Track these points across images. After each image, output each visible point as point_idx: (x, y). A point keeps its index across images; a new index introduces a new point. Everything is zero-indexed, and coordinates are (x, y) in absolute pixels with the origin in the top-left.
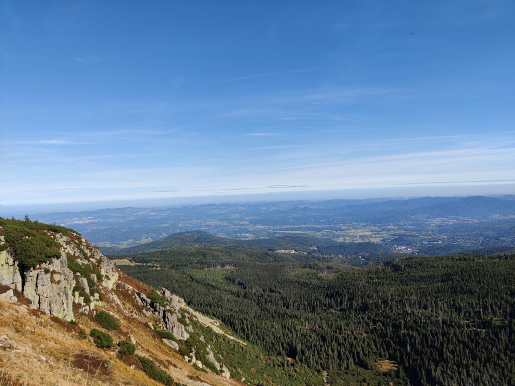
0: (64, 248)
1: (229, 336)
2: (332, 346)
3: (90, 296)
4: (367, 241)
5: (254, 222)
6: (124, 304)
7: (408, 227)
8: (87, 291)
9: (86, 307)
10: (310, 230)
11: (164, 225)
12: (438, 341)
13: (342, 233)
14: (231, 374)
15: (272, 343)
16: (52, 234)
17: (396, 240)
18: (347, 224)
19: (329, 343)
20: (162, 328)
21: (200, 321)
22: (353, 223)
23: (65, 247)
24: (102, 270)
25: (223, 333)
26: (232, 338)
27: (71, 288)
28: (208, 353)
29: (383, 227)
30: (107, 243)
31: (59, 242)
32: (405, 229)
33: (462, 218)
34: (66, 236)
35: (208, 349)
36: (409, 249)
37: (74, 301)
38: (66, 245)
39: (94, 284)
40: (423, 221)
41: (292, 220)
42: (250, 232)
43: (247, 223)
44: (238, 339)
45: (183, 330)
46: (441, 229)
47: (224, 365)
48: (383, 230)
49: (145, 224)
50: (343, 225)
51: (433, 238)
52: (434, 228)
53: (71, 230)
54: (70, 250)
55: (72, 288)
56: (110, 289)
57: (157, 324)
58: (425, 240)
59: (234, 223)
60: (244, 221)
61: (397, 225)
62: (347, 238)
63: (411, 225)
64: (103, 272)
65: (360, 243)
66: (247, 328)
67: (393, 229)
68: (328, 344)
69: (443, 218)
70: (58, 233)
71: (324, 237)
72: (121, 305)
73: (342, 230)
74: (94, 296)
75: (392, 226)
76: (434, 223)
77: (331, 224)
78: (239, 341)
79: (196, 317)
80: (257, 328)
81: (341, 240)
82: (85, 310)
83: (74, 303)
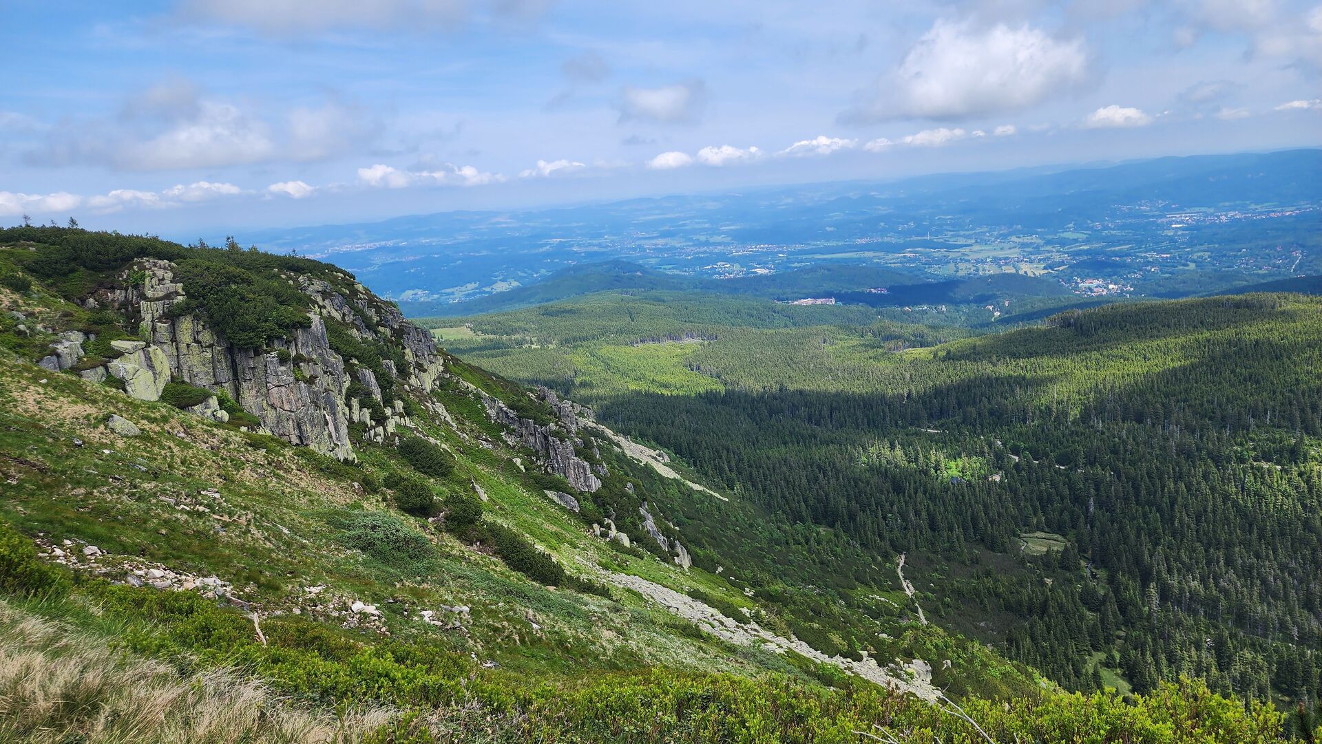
0: (320, 307)
1: (690, 484)
2: (915, 502)
3: (385, 407)
5: (743, 237)
6: (461, 423)
7: (1113, 232)
8: (378, 396)
9: (377, 429)
10: (874, 251)
11: (541, 250)
12: (1163, 490)
13: (951, 255)
14: (693, 560)
15: (783, 497)
16: (290, 278)
18: (962, 233)
19: (910, 497)
20: (543, 468)
21: (628, 454)
22: (978, 230)
23: (321, 304)
24: (407, 351)
25: (678, 477)
26: (696, 487)
27: (340, 391)
28: (643, 519)
29: (1050, 237)
30: (420, 292)
31: (308, 293)
32: (1104, 239)
33: (1253, 206)
34: (320, 279)
35: (642, 511)
36: (1111, 286)
37: (351, 418)
38: (323, 300)
39: (391, 383)
40: (1153, 216)
41: (832, 229)
42: (732, 260)
43: (728, 239)
44: (711, 489)
45: (588, 472)
46: (1197, 235)
47: (677, 542)
48: (1048, 243)
49: (500, 248)
50: (953, 236)
51: (1174, 258)
52: (1180, 233)
53: (332, 268)
54: (333, 310)
55: (344, 391)
56: (428, 391)
57: (532, 462)
58: (1152, 264)
59: (698, 240)
60: (719, 234)
61: (1088, 228)
63: (1122, 227)
64: (409, 355)
66: (730, 467)
67: (1076, 241)
68: (908, 499)
69: (1203, 209)
70: (303, 274)
71: (908, 265)
72: (454, 424)
73: (950, 247)
74: (393, 407)
75: (1073, 232)
76: (1179, 221)
77: (924, 235)
78: (712, 492)
79: (619, 446)
80: (750, 466)
81: (946, 271)
82: (376, 435)
83: (351, 421)
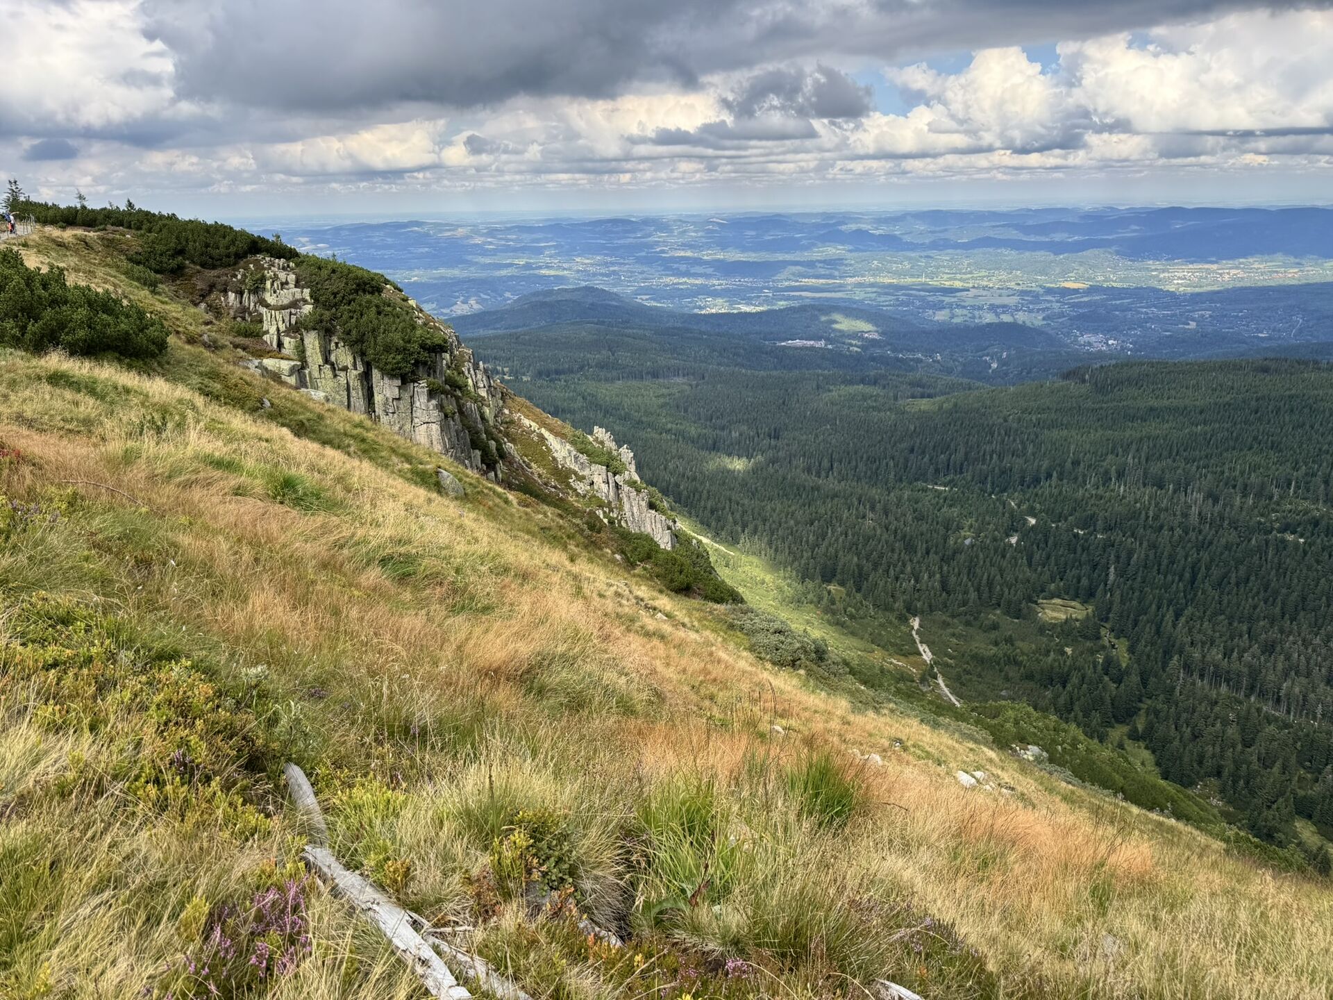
1: (696, 536)
2: (928, 563)
4: (1006, 318)
5: (726, 269)
7: (1115, 285)
13: (947, 300)
15: (792, 553)
17: (1081, 317)
19: (923, 557)
20: (616, 521)
26: (703, 539)
29: (1051, 285)
32: (1105, 291)
33: (1256, 265)
36: (1111, 342)
40: (1155, 270)
44: (717, 542)
48: (1049, 291)
50: (949, 279)
51: (1175, 315)
52: (1181, 289)
58: (1152, 320)
59: (678, 269)
61: (1089, 279)
62: (958, 311)
63: (1124, 280)
65: (989, 325)
66: (734, 519)
67: (1076, 291)
68: (920, 559)
69: (1206, 266)
71: (900, 308)
75: (1074, 282)
76: (1181, 276)
78: (718, 546)
80: (755, 519)
81: (941, 316)
